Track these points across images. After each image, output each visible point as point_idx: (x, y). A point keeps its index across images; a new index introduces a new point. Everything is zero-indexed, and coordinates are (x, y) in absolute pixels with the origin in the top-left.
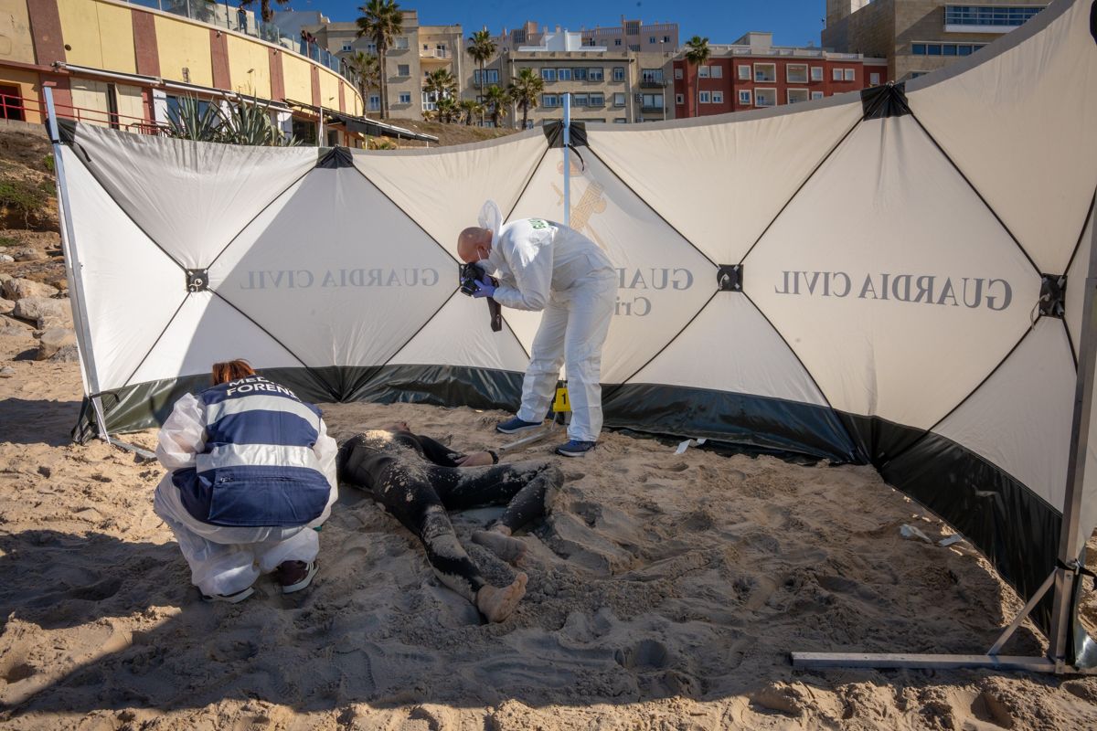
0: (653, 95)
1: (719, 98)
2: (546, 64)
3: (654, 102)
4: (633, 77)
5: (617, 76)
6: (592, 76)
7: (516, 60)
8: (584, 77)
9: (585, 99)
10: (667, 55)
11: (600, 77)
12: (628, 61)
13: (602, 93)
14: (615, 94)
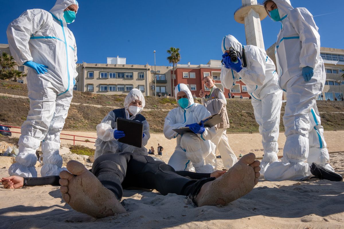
0: (160, 87)
1: (194, 88)
2: (102, 70)
3: (160, 90)
4: (150, 77)
5: (140, 77)
6: (127, 76)
7: (86, 68)
8: (123, 77)
9: (123, 88)
10: (167, 68)
11: (131, 77)
12: (146, 69)
13: (132, 85)
14: (139, 85)
